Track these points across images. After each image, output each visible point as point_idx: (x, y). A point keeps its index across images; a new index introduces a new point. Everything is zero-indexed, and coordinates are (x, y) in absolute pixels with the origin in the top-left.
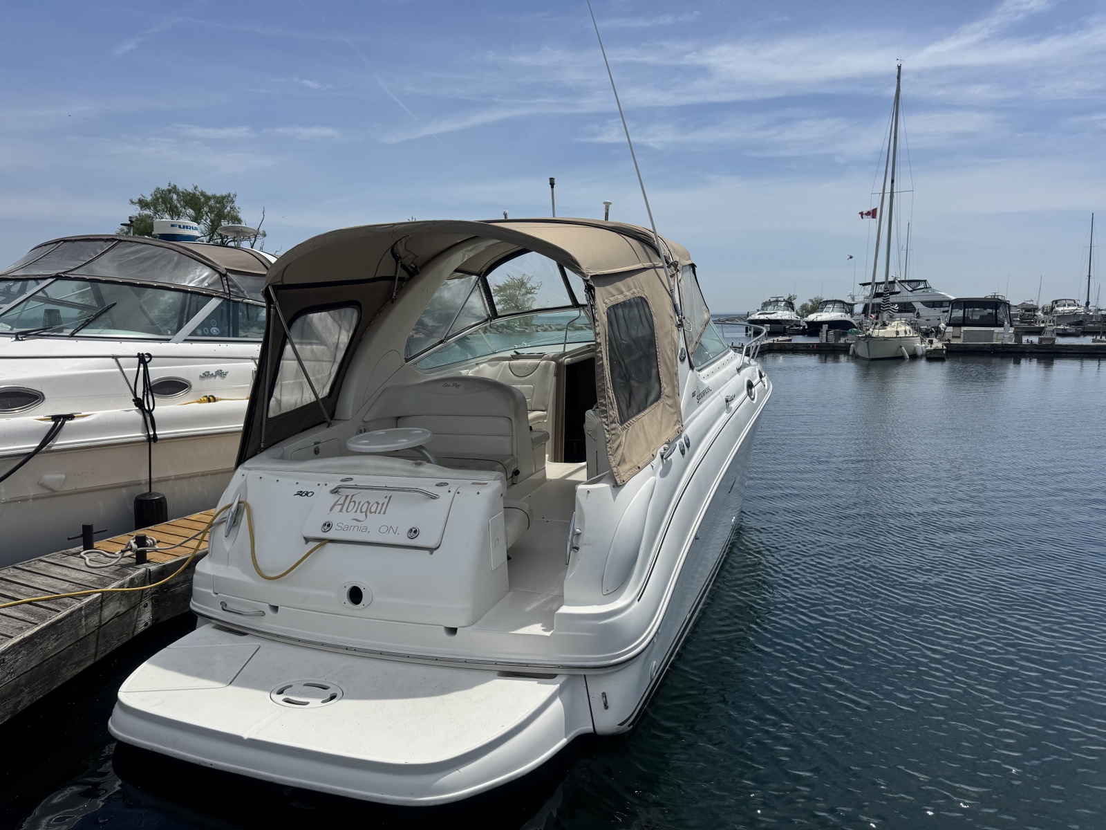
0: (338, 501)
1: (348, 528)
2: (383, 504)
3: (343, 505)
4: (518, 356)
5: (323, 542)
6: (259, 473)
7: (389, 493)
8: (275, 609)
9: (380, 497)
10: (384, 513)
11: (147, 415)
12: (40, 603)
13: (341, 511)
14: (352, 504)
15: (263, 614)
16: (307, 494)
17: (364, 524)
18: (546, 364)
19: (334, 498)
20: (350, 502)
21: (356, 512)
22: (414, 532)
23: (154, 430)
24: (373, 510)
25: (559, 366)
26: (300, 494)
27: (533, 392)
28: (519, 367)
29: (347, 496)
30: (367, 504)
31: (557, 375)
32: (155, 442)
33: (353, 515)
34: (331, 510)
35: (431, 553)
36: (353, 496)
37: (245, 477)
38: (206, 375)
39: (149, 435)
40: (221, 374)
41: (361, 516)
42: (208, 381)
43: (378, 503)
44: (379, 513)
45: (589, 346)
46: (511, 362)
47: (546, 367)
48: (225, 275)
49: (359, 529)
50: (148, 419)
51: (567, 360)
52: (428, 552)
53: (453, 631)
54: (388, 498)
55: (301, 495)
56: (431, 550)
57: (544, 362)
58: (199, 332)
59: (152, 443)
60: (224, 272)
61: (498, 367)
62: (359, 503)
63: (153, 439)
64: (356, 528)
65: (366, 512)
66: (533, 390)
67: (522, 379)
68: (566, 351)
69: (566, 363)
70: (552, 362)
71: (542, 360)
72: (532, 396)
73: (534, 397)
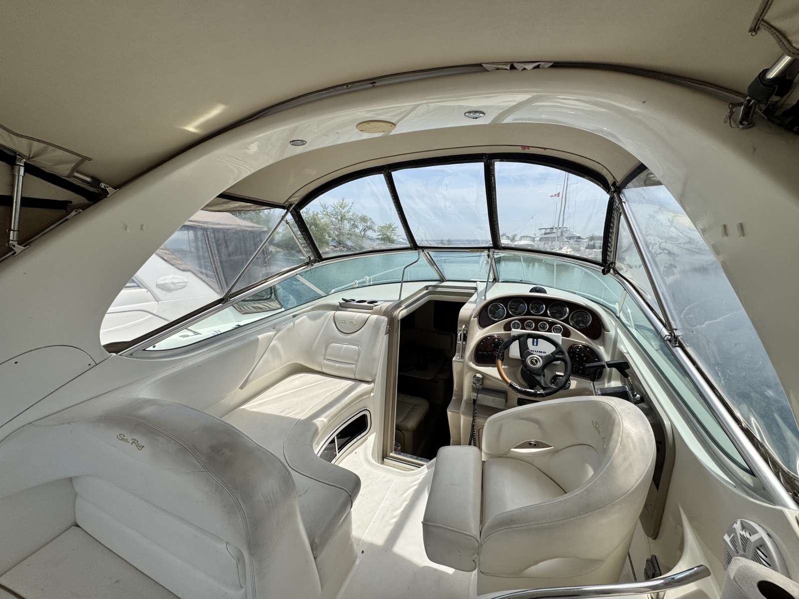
4: (346, 305)
18: (377, 319)
25: (391, 321)
27: (359, 356)
28: (344, 321)
31: (390, 332)
45: (427, 287)
46: (338, 313)
47: (377, 324)
51: (402, 313)
57: (375, 317)
61: (320, 320)
66: (359, 353)
67: (349, 337)
68: (402, 299)
69: (400, 317)
70: (384, 317)
71: (372, 313)
72: (357, 361)
73: (359, 364)
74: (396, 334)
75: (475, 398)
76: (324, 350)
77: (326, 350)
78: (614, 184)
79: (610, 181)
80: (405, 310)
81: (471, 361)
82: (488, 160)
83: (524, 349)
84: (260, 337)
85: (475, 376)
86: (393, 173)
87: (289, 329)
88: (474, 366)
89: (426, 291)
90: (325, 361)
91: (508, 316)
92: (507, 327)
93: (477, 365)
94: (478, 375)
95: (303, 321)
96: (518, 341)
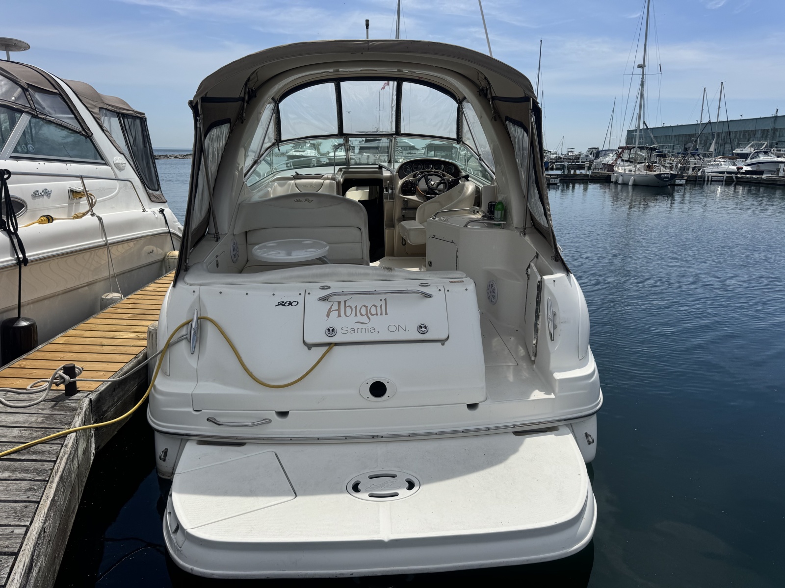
0: (331, 307)
1: (355, 331)
2: (381, 306)
3: (339, 310)
4: (298, 176)
5: (330, 345)
6: (217, 289)
7: (383, 297)
8: (283, 414)
9: (376, 300)
10: (386, 314)
11: (14, 237)
12: (12, 456)
13: (339, 316)
14: (348, 310)
15: (269, 421)
16: (290, 304)
17: (370, 325)
19: (325, 306)
20: (345, 307)
21: (356, 315)
22: (423, 329)
23: (23, 253)
24: (373, 311)
26: (282, 304)
28: (304, 185)
29: (339, 303)
30: (364, 308)
32: (25, 265)
33: (353, 319)
34: (328, 316)
35: (443, 344)
36: (345, 302)
37: (196, 294)
38: (36, 195)
39: (18, 258)
40: (47, 193)
41: (364, 319)
42: (39, 200)
43: (376, 307)
44: (381, 314)
46: (298, 181)
47: (330, 186)
48: (27, 90)
49: (367, 330)
50: (15, 241)
51: (342, 180)
52: (439, 344)
53: (472, 406)
54: (383, 301)
55: (284, 305)
56: (443, 342)
57: (328, 181)
58: (19, 149)
59: (23, 265)
60: (26, 86)
61: (286, 186)
62: (356, 307)
63: (23, 262)
64: (363, 330)
65: (367, 314)
68: (333, 173)
69: (341, 182)
70: (334, 181)
71: (324, 180)
75: (404, 214)
78: (459, 100)
79: (458, 98)
81: (400, 194)
82: (400, 81)
83: (427, 181)
85: (404, 200)
86: (341, 83)
89: (343, 171)
91: (413, 171)
92: (415, 176)
93: (403, 195)
94: (406, 199)
96: (424, 178)
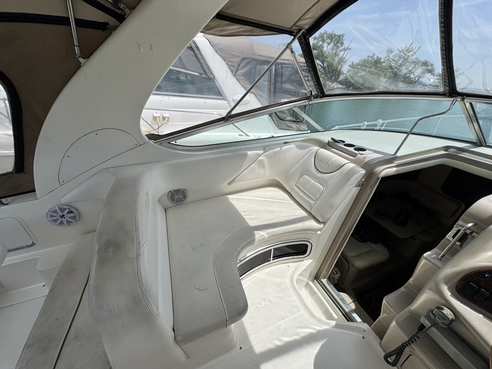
4: (333, 144)
18: (353, 169)
25: (370, 174)
27: (321, 195)
31: (363, 185)
45: (447, 148)
46: (323, 150)
47: (349, 174)
51: (387, 171)
57: (352, 165)
61: (304, 151)
66: (322, 193)
67: (319, 175)
68: (398, 154)
69: (383, 174)
70: (361, 169)
71: (352, 161)
72: (318, 199)
73: (318, 202)
74: (370, 190)
75: (426, 325)
76: (298, 178)
77: (300, 178)
80: (395, 169)
84: (249, 153)
87: (275, 153)
88: (448, 294)
89: (443, 152)
90: (295, 187)
93: (453, 295)
94: (447, 311)
95: (290, 148)
